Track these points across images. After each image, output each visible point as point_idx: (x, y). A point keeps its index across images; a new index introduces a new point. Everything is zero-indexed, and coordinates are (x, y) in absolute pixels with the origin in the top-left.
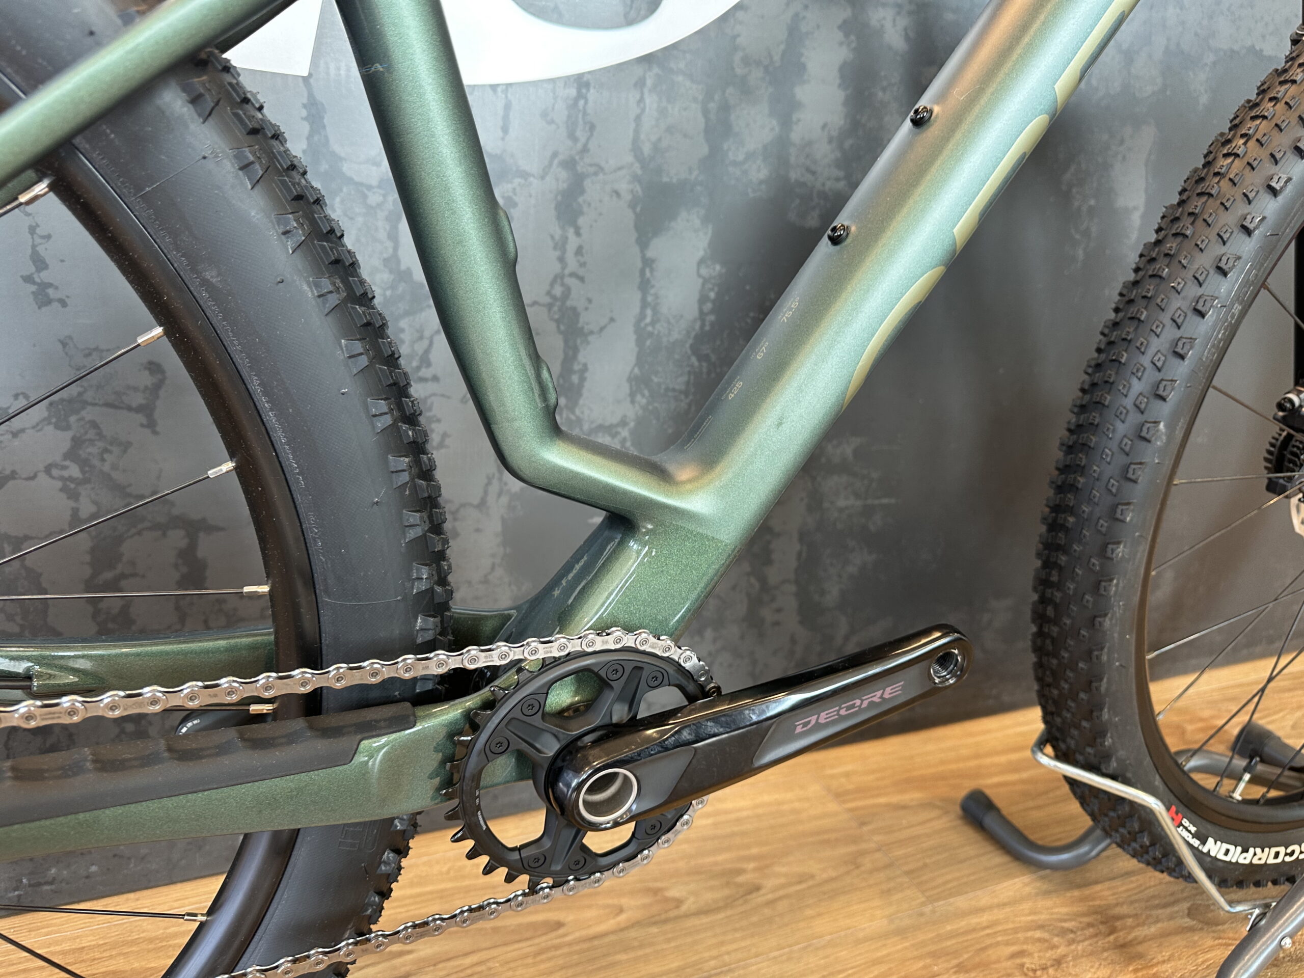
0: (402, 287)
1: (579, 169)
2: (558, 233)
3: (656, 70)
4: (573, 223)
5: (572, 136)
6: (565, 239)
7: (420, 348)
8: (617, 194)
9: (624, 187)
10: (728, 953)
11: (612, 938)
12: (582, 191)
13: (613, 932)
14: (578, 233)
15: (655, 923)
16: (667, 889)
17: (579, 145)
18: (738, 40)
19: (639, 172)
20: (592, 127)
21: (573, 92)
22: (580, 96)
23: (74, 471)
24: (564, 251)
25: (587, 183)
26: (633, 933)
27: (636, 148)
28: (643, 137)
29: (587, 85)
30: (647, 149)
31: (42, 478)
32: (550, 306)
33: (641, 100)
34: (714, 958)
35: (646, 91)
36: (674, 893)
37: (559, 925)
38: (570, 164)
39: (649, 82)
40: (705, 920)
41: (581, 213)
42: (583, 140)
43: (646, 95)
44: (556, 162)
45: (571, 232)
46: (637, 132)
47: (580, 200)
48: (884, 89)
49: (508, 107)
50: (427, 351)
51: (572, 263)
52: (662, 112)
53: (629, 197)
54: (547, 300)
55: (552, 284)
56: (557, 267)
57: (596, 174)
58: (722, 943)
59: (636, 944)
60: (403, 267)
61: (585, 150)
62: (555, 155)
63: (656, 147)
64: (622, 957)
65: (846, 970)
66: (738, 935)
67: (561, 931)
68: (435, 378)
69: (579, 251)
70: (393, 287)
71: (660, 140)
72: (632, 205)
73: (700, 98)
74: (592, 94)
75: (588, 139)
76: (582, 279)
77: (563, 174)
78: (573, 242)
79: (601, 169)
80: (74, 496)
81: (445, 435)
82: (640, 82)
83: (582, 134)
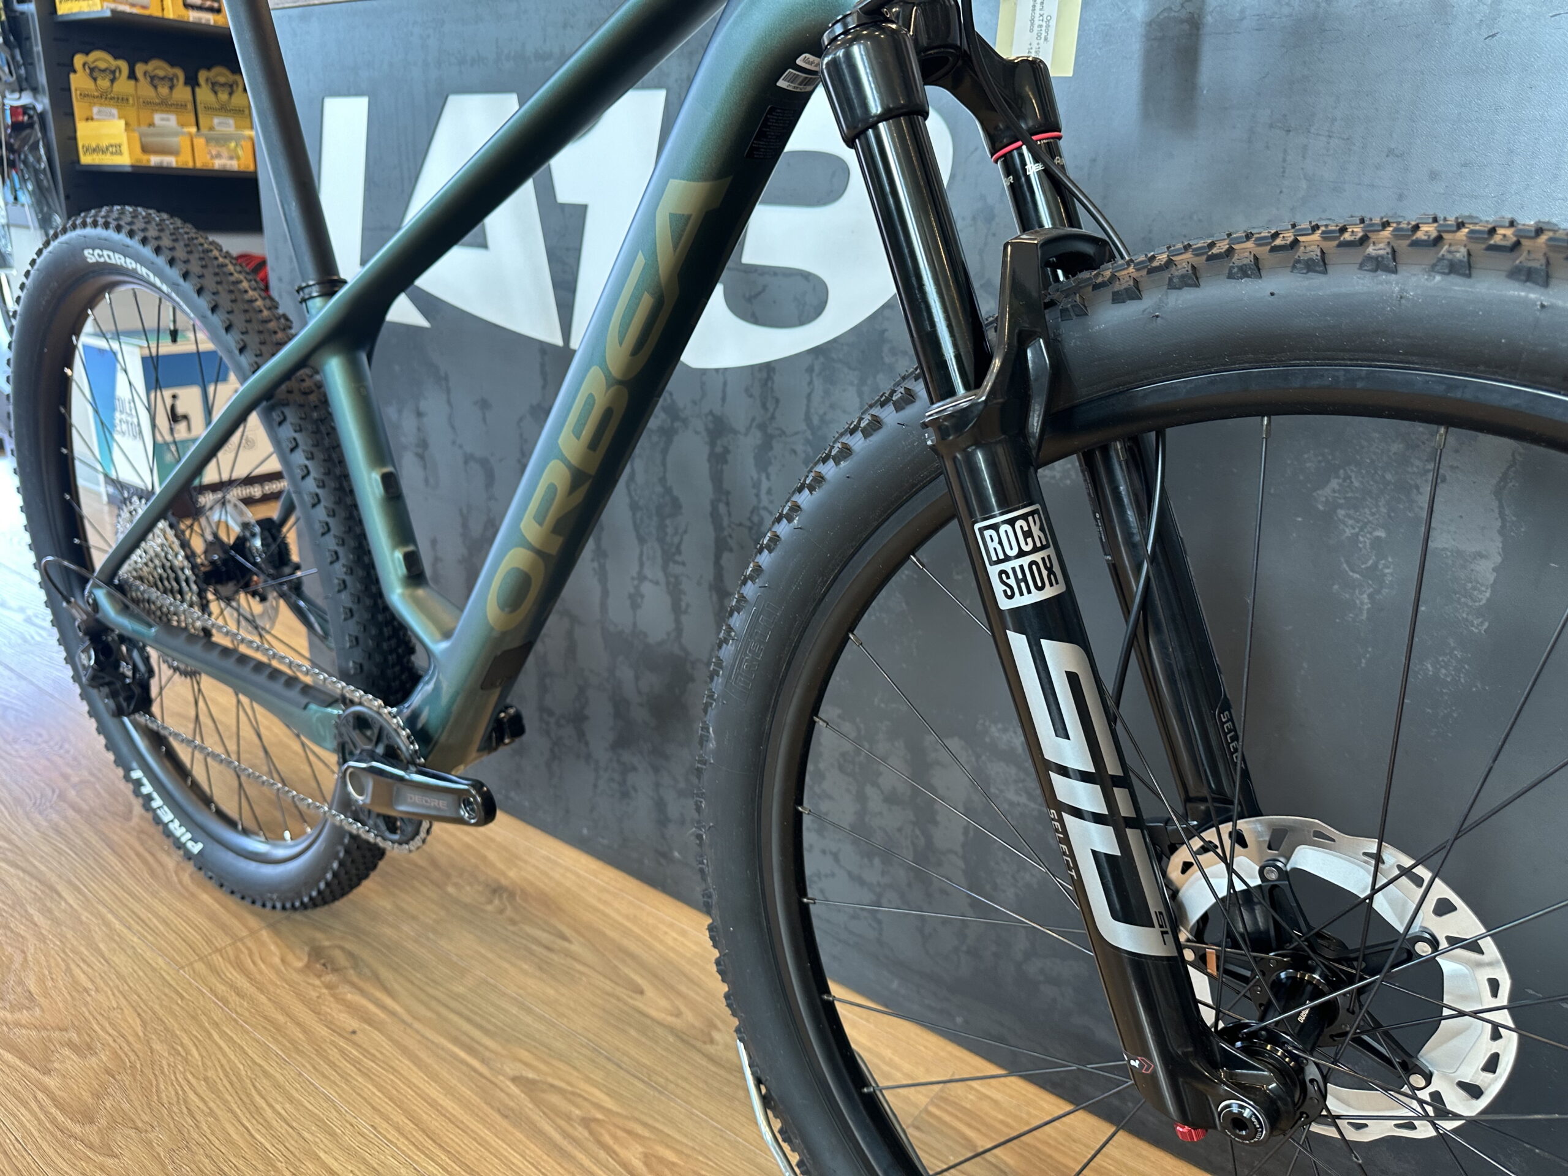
1: (769, 431)
2: (755, 476)
3: (821, 359)
4: (765, 470)
5: (764, 406)
6: (759, 481)
7: (676, 540)
8: (794, 452)
9: (800, 447)
10: (677, 1085)
11: (649, 1022)
12: (771, 448)
13: (653, 1019)
14: (768, 478)
15: (677, 1036)
16: (719, 1030)
17: (769, 415)
18: (886, 334)
19: (810, 437)
20: (778, 401)
21: (764, 375)
22: (769, 377)
24: (759, 490)
25: (775, 443)
26: (659, 1030)
27: (808, 418)
28: (812, 410)
29: (774, 371)
30: (816, 420)
32: (750, 529)
33: (810, 383)
34: (667, 1079)
35: (814, 375)
36: (716, 1036)
37: (642, 992)
38: (763, 427)
39: (817, 368)
40: (704, 1062)
41: (770, 463)
42: (771, 410)
43: (815, 379)
44: (754, 424)
45: (763, 477)
46: (808, 406)
47: (770, 454)
49: (725, 384)
50: (680, 544)
51: (764, 500)
52: (826, 393)
53: (803, 455)
54: (748, 524)
55: (752, 512)
56: (755, 501)
57: (780, 436)
58: (686, 1079)
59: (650, 1034)
60: (669, 484)
61: (773, 418)
62: (753, 419)
63: (822, 420)
64: (633, 1033)
65: (710, 1160)
66: (701, 1085)
67: (638, 996)
68: (683, 564)
69: (769, 492)
71: (825, 414)
73: (856, 382)
74: (776, 378)
75: (775, 410)
77: (759, 434)
78: (765, 485)
79: (784, 433)
82: (810, 370)
83: (771, 406)
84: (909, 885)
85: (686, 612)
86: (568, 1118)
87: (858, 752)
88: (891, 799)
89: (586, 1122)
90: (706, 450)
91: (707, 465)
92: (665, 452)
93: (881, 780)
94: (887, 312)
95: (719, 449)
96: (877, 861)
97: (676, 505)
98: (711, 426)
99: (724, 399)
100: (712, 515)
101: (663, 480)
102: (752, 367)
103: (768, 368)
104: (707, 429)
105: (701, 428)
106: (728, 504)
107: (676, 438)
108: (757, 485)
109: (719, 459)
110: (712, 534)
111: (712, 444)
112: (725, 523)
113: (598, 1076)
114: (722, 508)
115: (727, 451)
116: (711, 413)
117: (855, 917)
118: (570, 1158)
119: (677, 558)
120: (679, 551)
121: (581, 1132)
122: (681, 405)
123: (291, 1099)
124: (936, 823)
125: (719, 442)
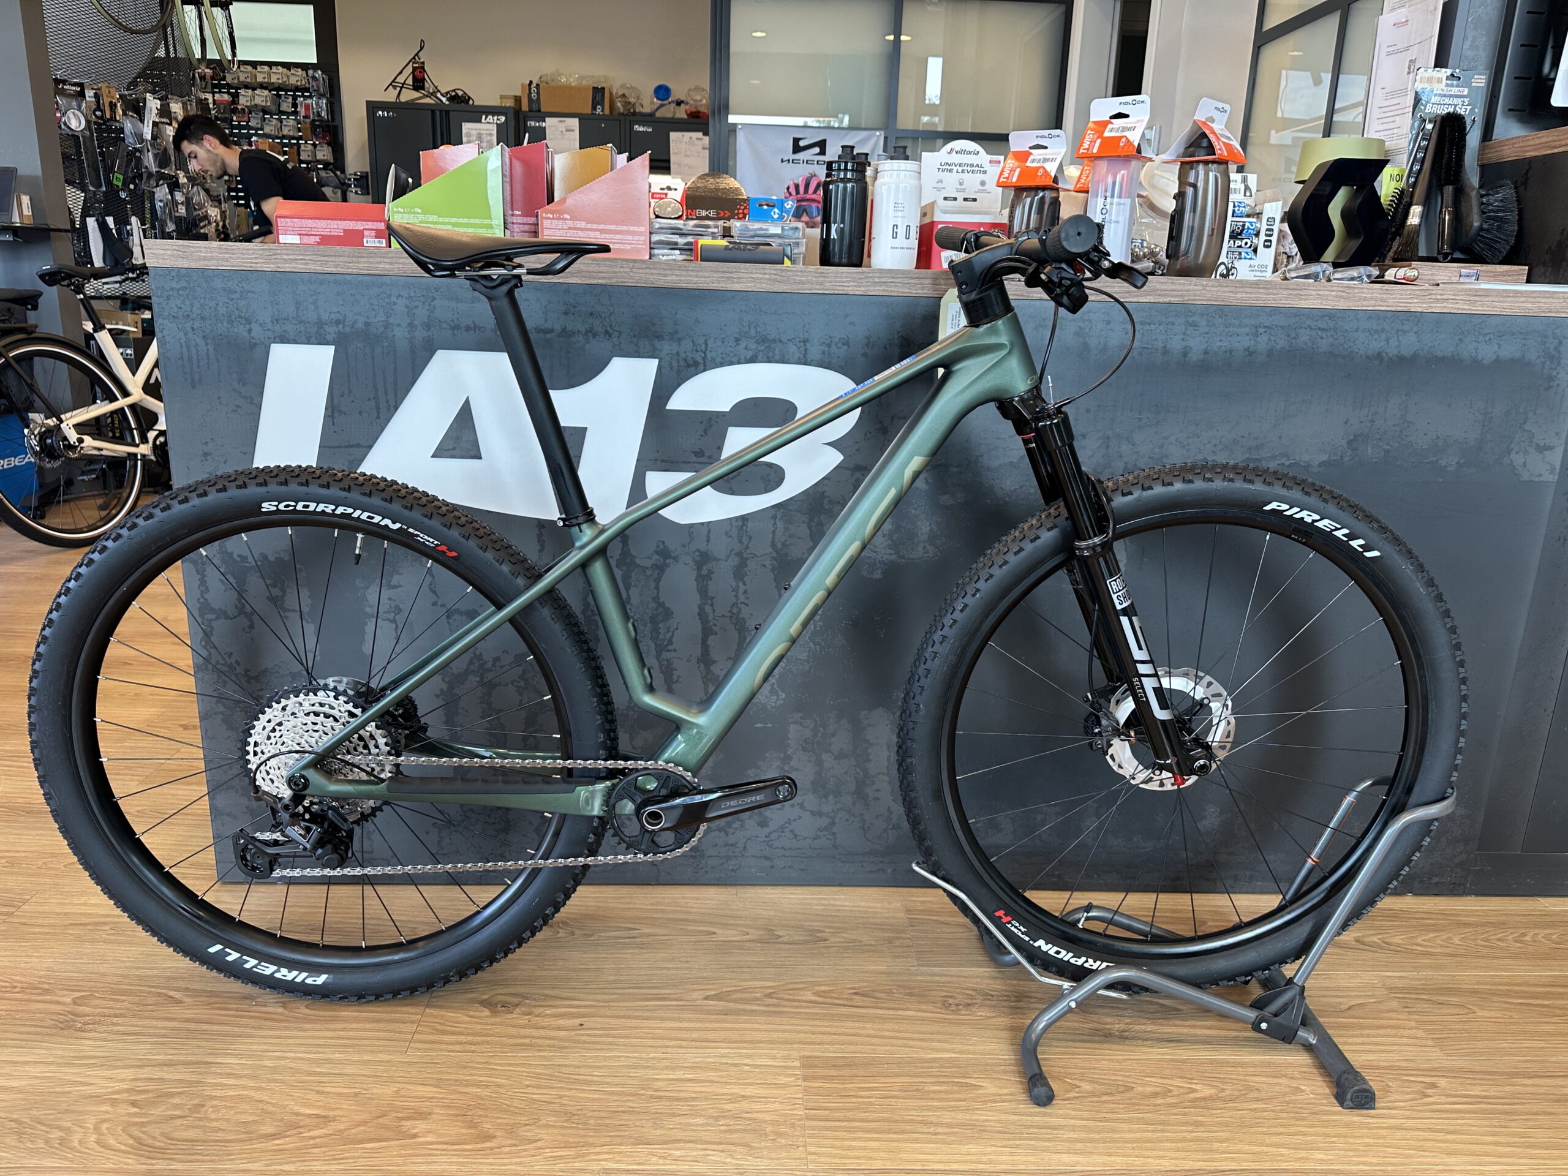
0: (660, 610)
1: (744, 556)
2: (734, 584)
3: (782, 511)
4: (742, 579)
5: (740, 541)
6: (738, 587)
7: (668, 636)
8: (763, 566)
9: (767, 563)
10: (788, 961)
11: (737, 943)
12: (746, 566)
13: (737, 941)
14: (744, 584)
17: (744, 546)
18: (827, 493)
19: (775, 556)
20: (751, 538)
21: (740, 523)
22: (744, 524)
23: (522, 684)
24: (737, 592)
25: (748, 562)
26: (748, 944)
27: (773, 544)
28: (776, 540)
29: (747, 520)
30: (779, 545)
31: (510, 686)
32: (731, 617)
33: (775, 524)
34: (780, 961)
35: (777, 519)
38: (739, 554)
39: (779, 516)
41: (746, 575)
43: (777, 522)
44: (732, 553)
45: (741, 584)
46: (773, 538)
47: (745, 569)
48: (915, 509)
49: (709, 531)
50: (671, 637)
51: (742, 598)
52: (786, 529)
53: (770, 567)
54: (729, 614)
55: (732, 607)
56: (734, 600)
57: (753, 558)
59: (744, 948)
60: (661, 601)
61: (747, 547)
62: (732, 550)
63: (784, 545)
64: (735, 951)
67: (714, 935)
68: (675, 650)
69: (745, 592)
70: (657, 609)
71: (785, 542)
72: (773, 570)
73: (806, 521)
74: (749, 524)
75: (748, 543)
76: (747, 605)
77: (736, 559)
78: (742, 588)
79: (756, 555)
80: (521, 694)
81: (679, 677)
82: (774, 517)
83: (745, 541)
84: (854, 803)
85: (677, 681)
86: (759, 999)
87: (815, 735)
88: (840, 756)
89: (769, 996)
90: (695, 573)
91: (695, 583)
92: (658, 580)
93: (832, 748)
94: (825, 482)
95: (704, 572)
96: (831, 797)
97: (668, 614)
98: (698, 559)
99: (708, 541)
100: (699, 614)
101: (656, 599)
102: (730, 519)
103: (744, 519)
104: (695, 561)
105: (689, 560)
106: (712, 605)
107: (668, 571)
108: (736, 590)
109: (703, 580)
110: (700, 626)
111: (699, 569)
112: (711, 616)
113: (745, 976)
114: (708, 609)
115: (711, 572)
116: (698, 550)
117: (817, 838)
118: (784, 1012)
119: (669, 647)
120: (670, 642)
121: (769, 1001)
122: (671, 547)
123: (599, 1067)
124: (869, 761)
125: (704, 568)
